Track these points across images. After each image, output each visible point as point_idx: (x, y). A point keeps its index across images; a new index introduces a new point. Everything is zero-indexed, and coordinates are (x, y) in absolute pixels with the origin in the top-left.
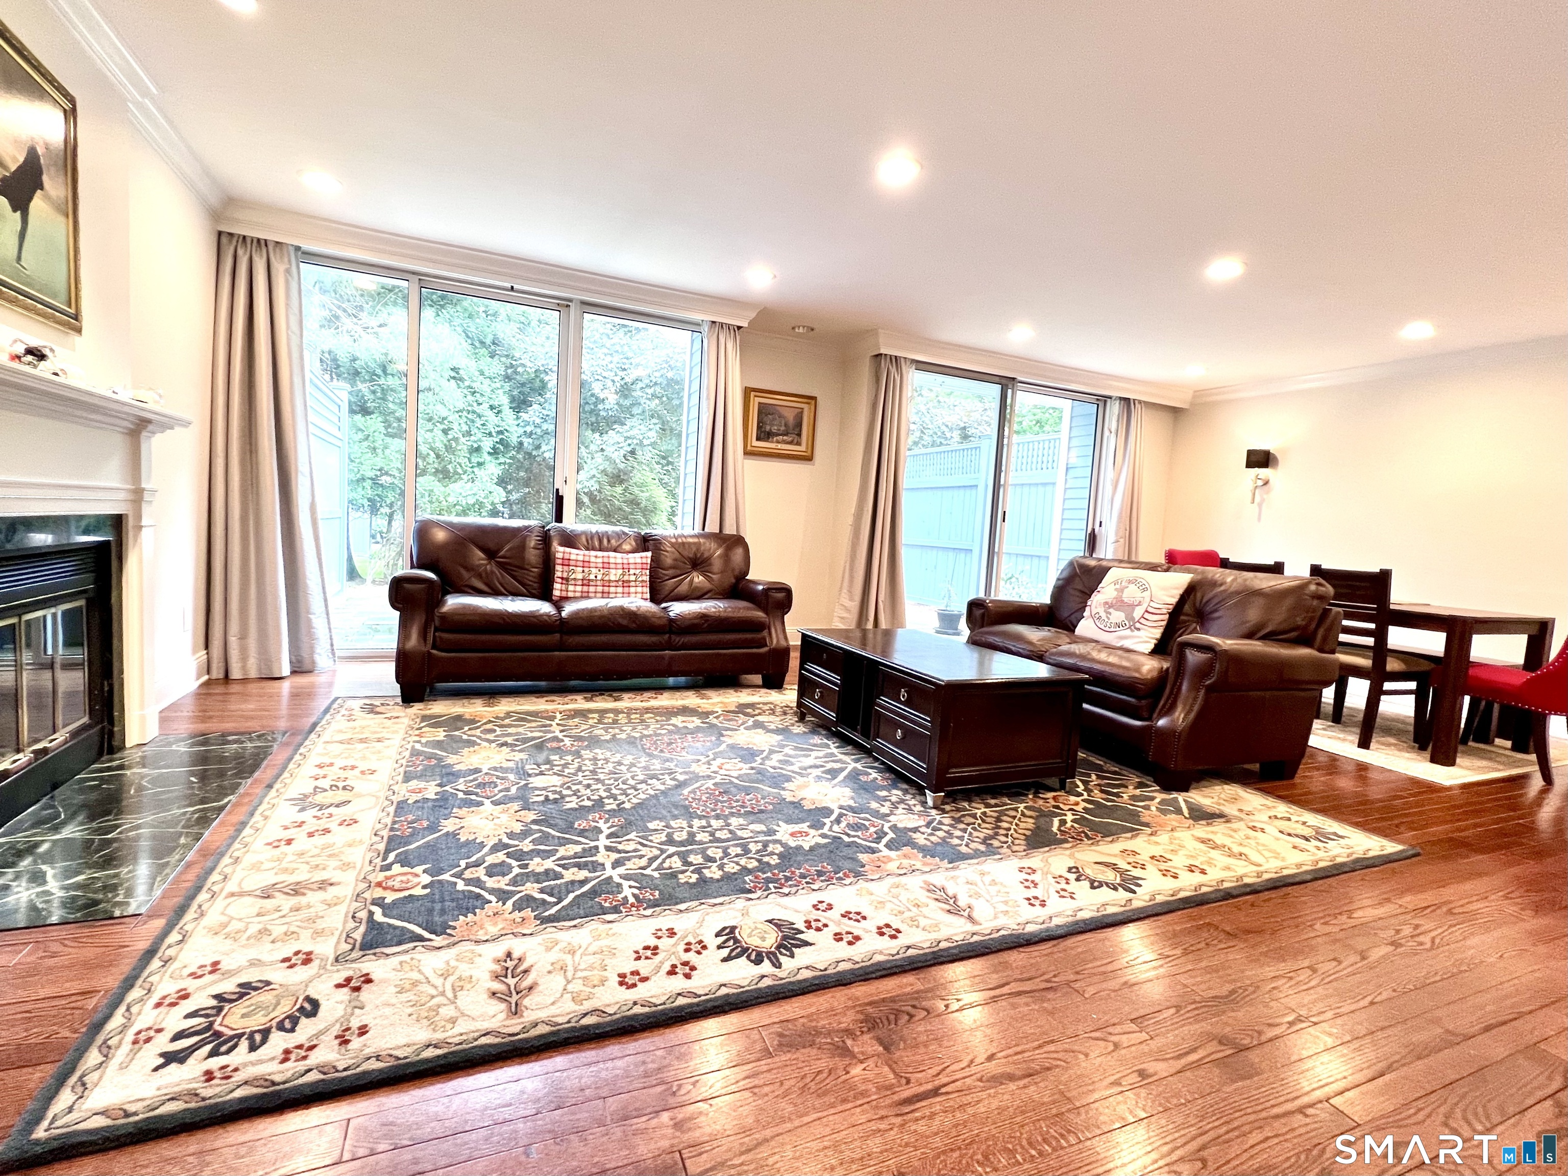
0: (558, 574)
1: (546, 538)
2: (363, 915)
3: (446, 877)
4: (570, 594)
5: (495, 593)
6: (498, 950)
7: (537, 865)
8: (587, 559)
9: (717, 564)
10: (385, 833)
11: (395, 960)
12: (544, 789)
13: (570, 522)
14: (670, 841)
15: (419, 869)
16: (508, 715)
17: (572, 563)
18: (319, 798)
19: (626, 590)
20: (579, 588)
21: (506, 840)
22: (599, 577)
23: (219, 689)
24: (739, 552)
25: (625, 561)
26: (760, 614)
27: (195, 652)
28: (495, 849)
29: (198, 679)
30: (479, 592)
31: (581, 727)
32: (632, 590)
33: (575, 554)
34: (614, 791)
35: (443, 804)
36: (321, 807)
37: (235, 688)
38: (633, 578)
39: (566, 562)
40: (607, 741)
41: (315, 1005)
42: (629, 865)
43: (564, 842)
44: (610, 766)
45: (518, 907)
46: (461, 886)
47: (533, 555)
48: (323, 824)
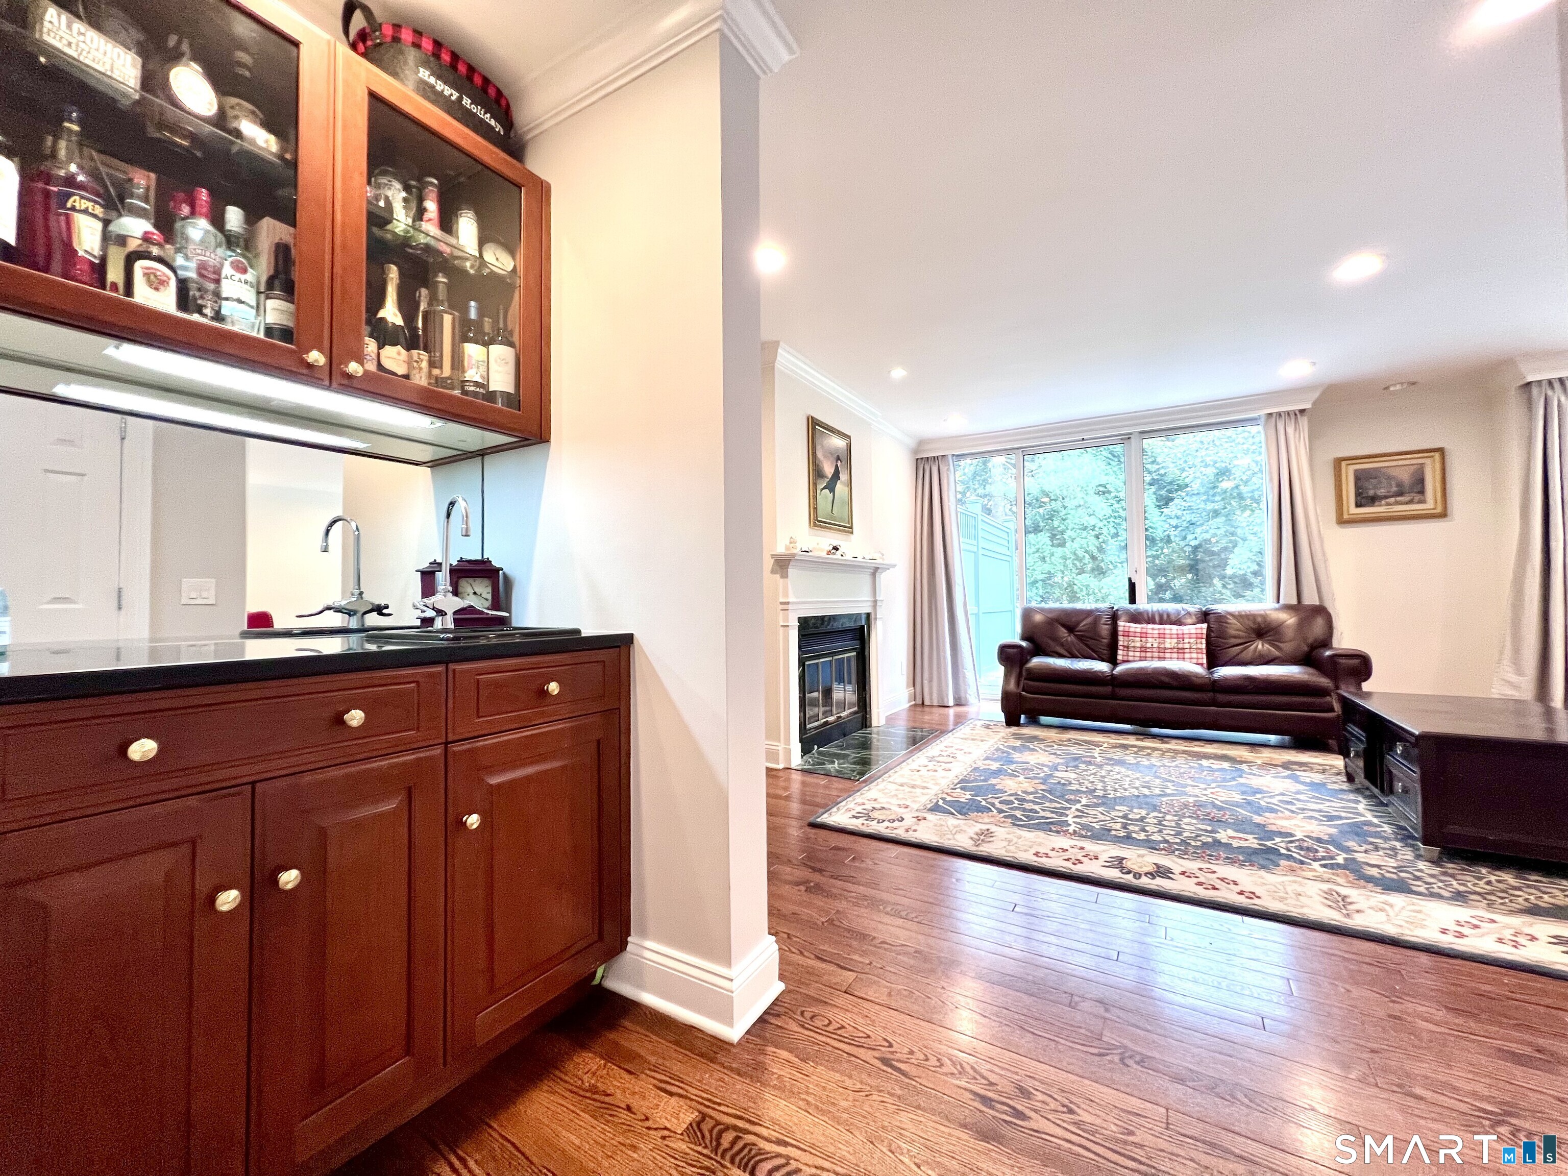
0: (1121, 643)
1: (1114, 617)
2: (935, 801)
3: (979, 799)
4: (1131, 658)
5: (1073, 656)
6: (985, 827)
7: (1027, 806)
8: (1144, 631)
9: (1289, 634)
10: (961, 777)
11: (938, 817)
12: (1062, 778)
13: (1142, 604)
14: (1125, 817)
15: (968, 793)
16: (1069, 740)
17: (1131, 634)
18: (940, 759)
19: (1181, 656)
20: (1138, 654)
21: (1019, 793)
22: (1155, 645)
23: (919, 709)
24: (1320, 622)
25: (1180, 632)
26: (1324, 681)
27: (908, 686)
28: (1011, 795)
29: (910, 701)
30: (1061, 656)
31: (1118, 754)
32: (1187, 656)
33: (1135, 627)
34: (1109, 788)
35: (997, 773)
36: (938, 762)
37: (927, 709)
38: (1187, 646)
39: (1127, 634)
40: (1130, 764)
41: (903, 819)
42: (1084, 819)
43: (1051, 801)
44: (1118, 777)
45: (1005, 817)
46: (984, 803)
47: (1105, 630)
48: (935, 768)
